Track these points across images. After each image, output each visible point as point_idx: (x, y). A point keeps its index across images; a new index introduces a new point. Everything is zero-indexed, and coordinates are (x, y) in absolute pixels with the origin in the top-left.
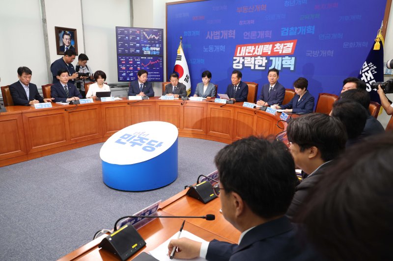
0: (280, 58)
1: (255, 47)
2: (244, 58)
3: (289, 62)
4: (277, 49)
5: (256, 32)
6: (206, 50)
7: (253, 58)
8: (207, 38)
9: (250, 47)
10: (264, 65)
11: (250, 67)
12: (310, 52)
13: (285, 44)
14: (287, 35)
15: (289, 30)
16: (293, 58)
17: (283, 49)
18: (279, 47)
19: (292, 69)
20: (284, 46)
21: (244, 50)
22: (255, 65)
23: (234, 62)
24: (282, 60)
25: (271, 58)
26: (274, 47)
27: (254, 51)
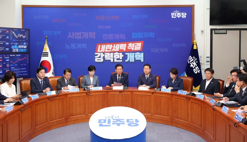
0: (133, 54)
1: (113, 45)
2: (104, 53)
3: (139, 56)
4: (130, 47)
5: (113, 35)
6: (68, 47)
7: (112, 54)
8: (68, 37)
9: (109, 45)
10: (121, 58)
11: (110, 60)
12: (153, 49)
13: (136, 44)
14: (136, 37)
15: (137, 34)
16: (142, 54)
17: (134, 47)
18: (131, 46)
19: (142, 60)
20: (135, 45)
21: (104, 48)
22: (114, 59)
23: (96, 57)
24: (135, 55)
25: (126, 54)
26: (127, 46)
27: (112, 48)
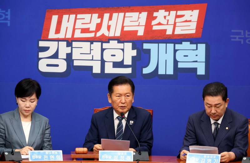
0: (170, 46)
1: (101, 17)
2: (69, 43)
3: (192, 57)
4: (160, 24)
9: (87, 17)
10: (128, 62)
11: (91, 68)
12: (239, 34)
13: (180, 13)
17: (175, 23)
18: (164, 19)
19: (201, 71)
20: (177, 16)
21: (70, 24)
22: (103, 62)
23: (41, 55)
24: (175, 51)
25: (146, 46)
26: (150, 18)
27: (99, 26)
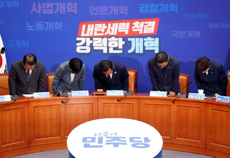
0: (141, 39)
1: (107, 25)
2: (91, 38)
3: (152, 44)
4: (136, 28)
5: (107, 7)
6: (30, 28)
7: (105, 39)
9: (100, 25)
10: (121, 47)
11: (102, 50)
12: (176, 33)
13: (146, 23)
14: (147, 12)
15: (149, 6)
16: (157, 40)
18: (138, 26)
19: (157, 51)
20: (145, 25)
21: (91, 29)
22: (108, 47)
23: (78, 44)
24: (144, 42)
25: (129, 39)
26: (131, 26)
27: (106, 30)
